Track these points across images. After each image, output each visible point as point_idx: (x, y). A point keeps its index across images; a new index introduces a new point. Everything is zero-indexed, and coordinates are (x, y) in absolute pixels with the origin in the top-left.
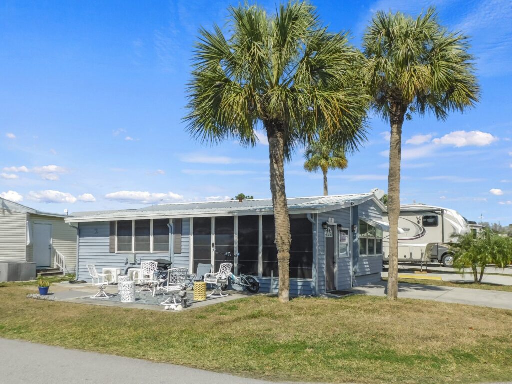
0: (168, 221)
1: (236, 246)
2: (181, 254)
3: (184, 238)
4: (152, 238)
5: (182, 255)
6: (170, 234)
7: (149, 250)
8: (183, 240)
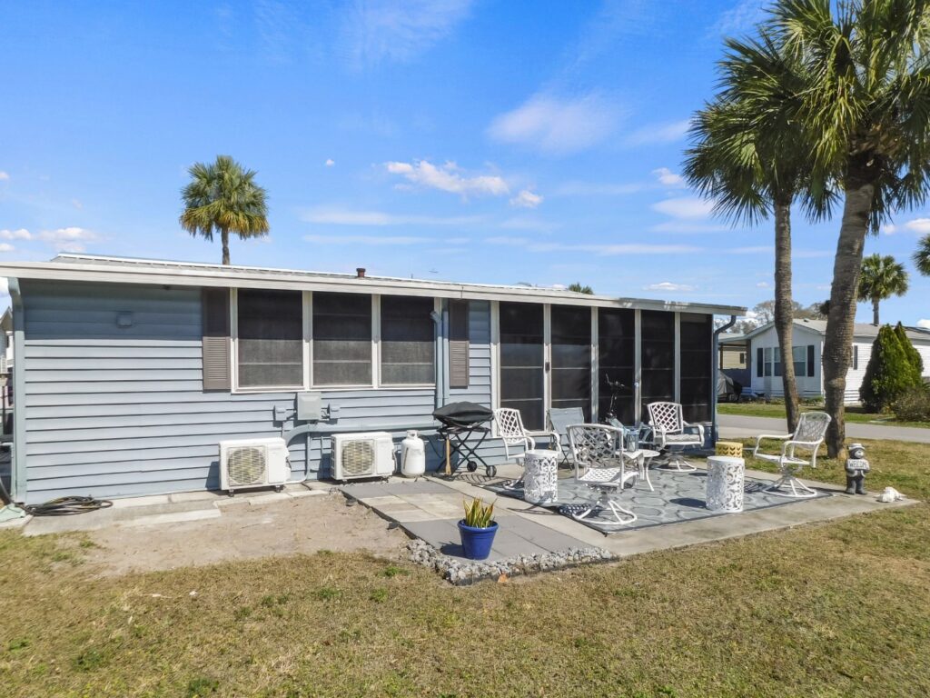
0: (428, 303)
1: (595, 370)
2: (465, 387)
3: (476, 350)
4: (376, 348)
5: (469, 390)
6: (440, 339)
7: (369, 381)
8: (472, 354)
